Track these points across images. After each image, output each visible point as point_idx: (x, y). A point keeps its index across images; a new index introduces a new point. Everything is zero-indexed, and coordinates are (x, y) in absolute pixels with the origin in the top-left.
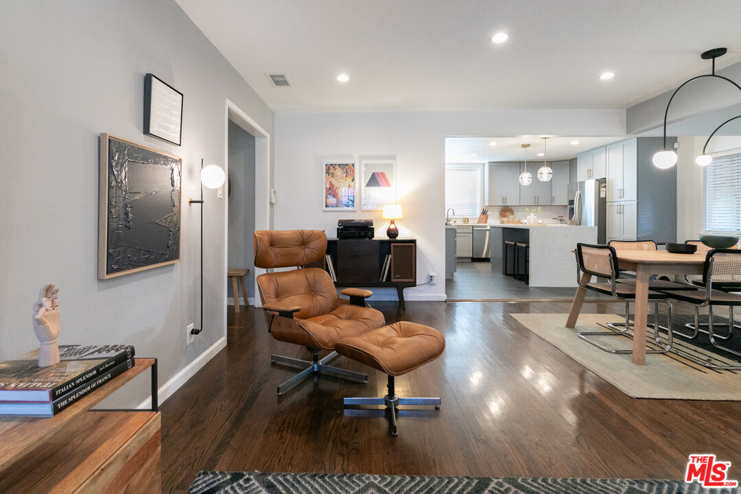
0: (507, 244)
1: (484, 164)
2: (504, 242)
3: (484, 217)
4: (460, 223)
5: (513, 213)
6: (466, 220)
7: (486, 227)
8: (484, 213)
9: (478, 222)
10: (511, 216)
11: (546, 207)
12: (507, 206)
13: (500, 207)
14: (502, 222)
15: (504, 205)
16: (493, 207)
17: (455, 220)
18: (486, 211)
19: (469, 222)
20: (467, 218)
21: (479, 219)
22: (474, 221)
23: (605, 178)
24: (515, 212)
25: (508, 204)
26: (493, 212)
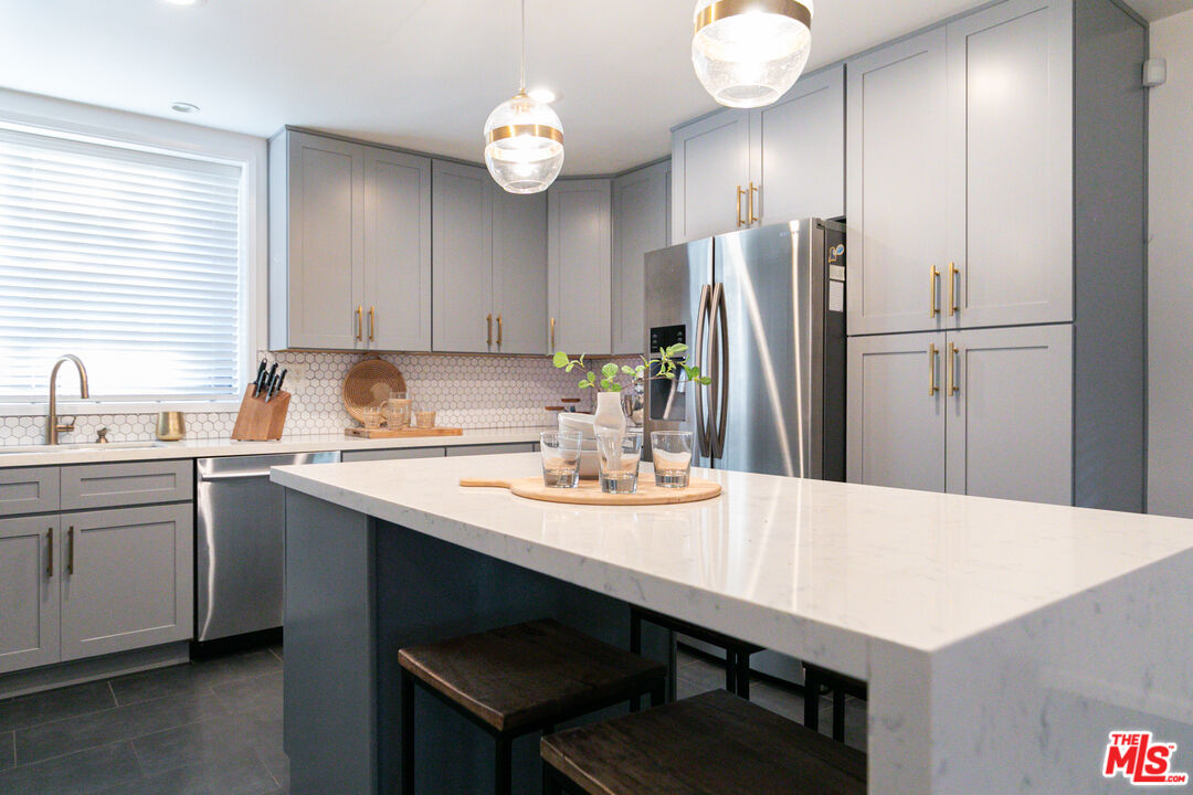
0: (410, 680)
1: (267, 138)
2: (383, 649)
3: (266, 404)
4: (131, 443)
5: (400, 388)
6: (171, 425)
8: (267, 384)
9: (234, 437)
10: (392, 400)
11: (529, 362)
12: (377, 354)
13: (347, 359)
14: (352, 427)
15: (361, 346)
16: (310, 358)
17: (107, 421)
18: (279, 372)
19: (188, 435)
20: (180, 415)
21: (235, 417)
22: (208, 426)
23: (843, 221)
24: (409, 383)
25: (380, 344)
26: (315, 383)
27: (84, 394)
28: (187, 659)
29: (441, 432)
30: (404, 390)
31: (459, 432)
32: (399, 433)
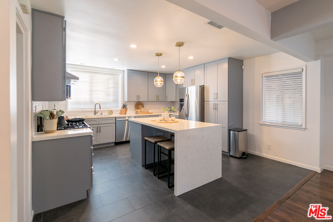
0: (146, 140)
1: (124, 71)
2: (143, 138)
3: (124, 110)
4: (105, 115)
6: (111, 112)
7: (125, 117)
8: (124, 106)
9: (120, 114)
10: (142, 108)
11: (163, 102)
12: (140, 102)
13: (135, 102)
14: (136, 112)
15: (138, 101)
16: (130, 102)
17: (102, 112)
18: (126, 105)
19: (113, 114)
20: (112, 111)
21: (120, 111)
22: (117, 112)
23: (204, 86)
24: (145, 106)
25: (140, 100)
26: (131, 106)
27: (100, 108)
28: (114, 145)
29: (149, 113)
30: (144, 107)
31: (152, 113)
32: (143, 113)
